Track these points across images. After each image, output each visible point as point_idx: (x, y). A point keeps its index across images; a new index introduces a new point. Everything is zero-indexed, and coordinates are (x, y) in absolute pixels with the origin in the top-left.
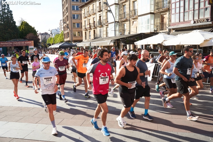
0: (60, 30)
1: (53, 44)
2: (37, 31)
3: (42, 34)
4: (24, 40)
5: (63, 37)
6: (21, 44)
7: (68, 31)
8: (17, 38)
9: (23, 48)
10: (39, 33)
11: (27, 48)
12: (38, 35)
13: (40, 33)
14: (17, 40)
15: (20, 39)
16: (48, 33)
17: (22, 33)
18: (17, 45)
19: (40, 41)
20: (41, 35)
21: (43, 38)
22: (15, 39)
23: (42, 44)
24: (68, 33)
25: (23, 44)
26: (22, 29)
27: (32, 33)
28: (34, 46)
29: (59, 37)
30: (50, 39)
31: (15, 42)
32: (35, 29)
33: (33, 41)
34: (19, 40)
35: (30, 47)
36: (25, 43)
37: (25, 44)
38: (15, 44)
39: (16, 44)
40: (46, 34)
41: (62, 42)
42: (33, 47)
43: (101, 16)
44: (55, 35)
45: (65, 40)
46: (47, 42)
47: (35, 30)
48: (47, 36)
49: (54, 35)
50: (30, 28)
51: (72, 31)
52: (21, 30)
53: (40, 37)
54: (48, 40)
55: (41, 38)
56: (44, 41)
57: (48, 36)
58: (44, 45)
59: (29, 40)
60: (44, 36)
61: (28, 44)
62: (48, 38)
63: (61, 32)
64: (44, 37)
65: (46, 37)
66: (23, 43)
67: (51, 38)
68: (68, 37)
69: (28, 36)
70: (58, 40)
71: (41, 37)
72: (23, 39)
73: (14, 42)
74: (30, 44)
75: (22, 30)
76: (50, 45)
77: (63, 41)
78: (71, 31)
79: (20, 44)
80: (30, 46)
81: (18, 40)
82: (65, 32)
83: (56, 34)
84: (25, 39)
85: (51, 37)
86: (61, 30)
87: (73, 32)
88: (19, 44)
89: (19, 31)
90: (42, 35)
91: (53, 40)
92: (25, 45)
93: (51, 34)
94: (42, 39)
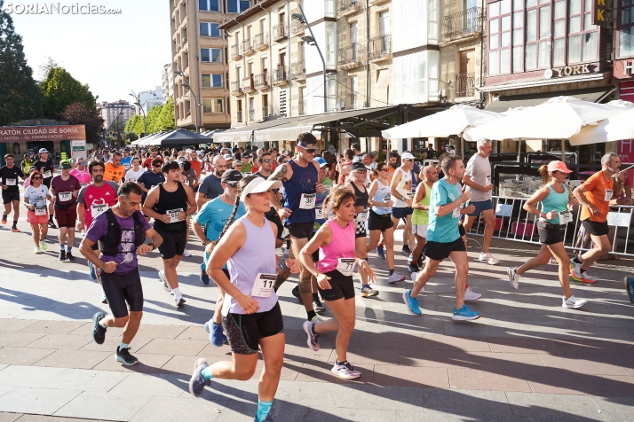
0: (165, 95)
1: (142, 135)
2: (97, 97)
3: (112, 106)
4: (58, 123)
5: (174, 113)
6: (48, 134)
7: (187, 98)
8: (36, 117)
9: (55, 147)
10: (102, 104)
11: (65, 145)
12: (100, 110)
13: (105, 103)
14: (35, 124)
15: (46, 120)
16: (127, 104)
17: (51, 101)
18: (35, 138)
19: (106, 125)
20: (108, 107)
21: (114, 116)
22: (29, 118)
23: (111, 136)
24: (188, 102)
25: (53, 134)
26: (52, 89)
27: (82, 101)
28: (88, 142)
29: (161, 115)
30: (133, 120)
31: (31, 129)
32: (89, 90)
33: (83, 127)
34: (42, 124)
35: (74, 144)
36: (61, 131)
37: (59, 134)
38: (30, 135)
39: (34, 135)
40: (123, 104)
41: (169, 129)
42: (83, 143)
43: (284, 54)
44: (148, 107)
45: (180, 123)
46: (126, 130)
47: (90, 93)
48: (125, 111)
49: (145, 108)
50: (75, 89)
52: (47, 95)
53: (104, 114)
54: (128, 122)
55: (109, 116)
56: (118, 126)
57: (128, 113)
58: (115, 138)
59: (70, 124)
60: (116, 112)
61: (70, 134)
62: (128, 116)
63: (167, 99)
65: (122, 114)
66: (54, 131)
67: (137, 118)
68: (187, 116)
69: (70, 110)
70: (158, 124)
71: (109, 113)
72: (54, 121)
73: (27, 128)
74: (74, 135)
75: (50, 94)
76: (133, 138)
77: (173, 125)
78: (198, 97)
79: (45, 135)
80: (73, 142)
81: (39, 122)
82: (179, 101)
83: (152, 107)
84: (60, 119)
85: (137, 113)
86: (168, 94)
87: (202, 99)
88: (41, 134)
89: (42, 95)
90: (111, 109)
91: (142, 123)
92: (60, 137)
93: (137, 107)
94: (109, 120)
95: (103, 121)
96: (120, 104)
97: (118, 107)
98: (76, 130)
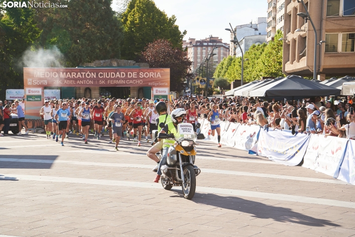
0: (270, 29)
1: (237, 84)
2: (185, 33)
3: (201, 44)
4: (137, 65)
5: (281, 53)
6: (126, 79)
7: (302, 33)
8: (113, 57)
9: (132, 94)
10: (188, 41)
11: (144, 92)
12: (187, 48)
13: (192, 40)
14: (111, 66)
15: (123, 62)
16: (220, 41)
17: (130, 36)
18: (111, 83)
19: (192, 70)
20: (196, 46)
21: (202, 57)
22: (104, 58)
23: (197, 83)
24: (303, 39)
25: (132, 79)
26: (132, 22)
27: (167, 38)
28: (171, 90)
29: (263, 56)
30: (226, 63)
31: (108, 71)
32: (176, 24)
33: (168, 70)
34: (119, 66)
35: (155, 91)
36: (142, 75)
37: (138, 78)
38: (106, 80)
39: (110, 79)
40: (214, 42)
41: (273, 76)
42: (165, 90)
44: (246, 45)
45: (289, 67)
46: (215, 76)
47: (177, 28)
48: (216, 51)
49: (243, 46)
50: (159, 22)
51: (320, 30)
52: (126, 29)
53: (190, 55)
54: (218, 66)
55: (196, 57)
56: (206, 71)
57: (219, 53)
58: (203, 86)
59: (151, 66)
60: (204, 53)
61: (152, 80)
62: (219, 58)
63: (272, 35)
64: (204, 56)
65: (212, 54)
66: (134, 75)
67: (231, 59)
68: (300, 57)
69: (150, 52)
70: (258, 68)
71: (196, 53)
72: (132, 62)
73: (103, 71)
74: (157, 80)
75: (130, 28)
76: (225, 86)
77: (280, 70)
78: (318, 32)
79: (123, 79)
81: (115, 64)
82: (290, 37)
83: (251, 44)
84: (139, 60)
85: (231, 54)
86: (274, 28)
87: (324, 34)
88: (118, 79)
89: (121, 30)
90: (199, 49)
91: (237, 67)
92: (140, 83)
93: (232, 45)
94: (196, 62)
95: (190, 63)
96: (211, 41)
97: (208, 46)
98: (159, 75)
